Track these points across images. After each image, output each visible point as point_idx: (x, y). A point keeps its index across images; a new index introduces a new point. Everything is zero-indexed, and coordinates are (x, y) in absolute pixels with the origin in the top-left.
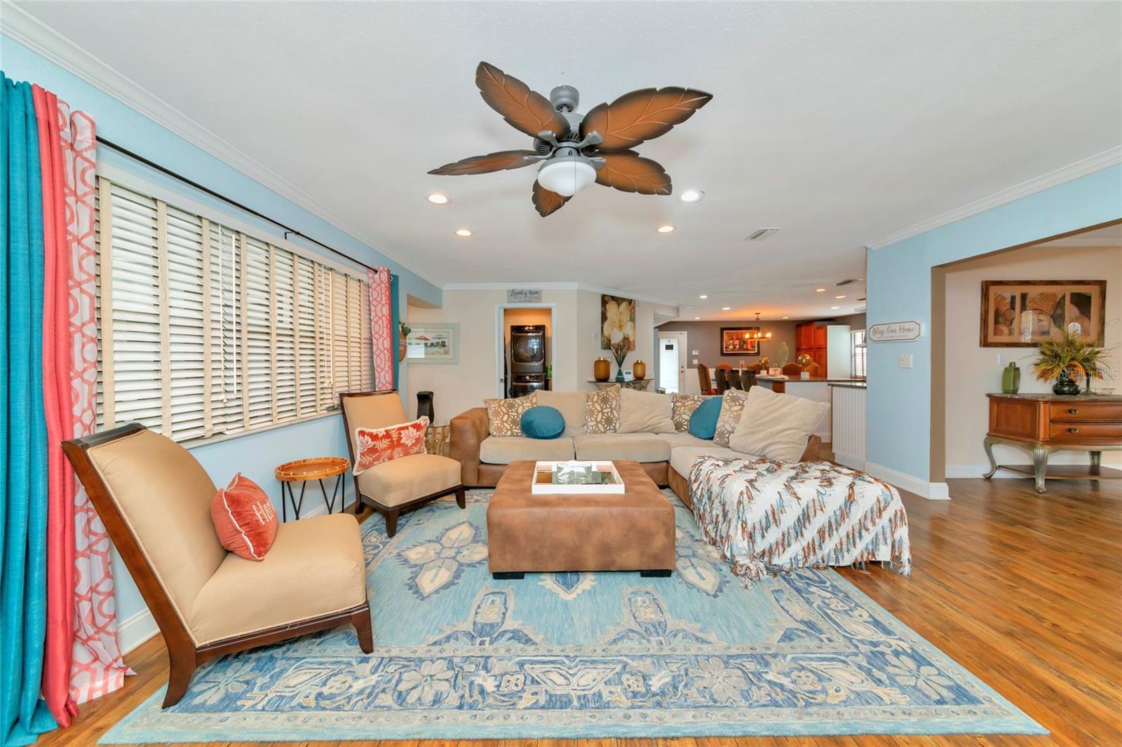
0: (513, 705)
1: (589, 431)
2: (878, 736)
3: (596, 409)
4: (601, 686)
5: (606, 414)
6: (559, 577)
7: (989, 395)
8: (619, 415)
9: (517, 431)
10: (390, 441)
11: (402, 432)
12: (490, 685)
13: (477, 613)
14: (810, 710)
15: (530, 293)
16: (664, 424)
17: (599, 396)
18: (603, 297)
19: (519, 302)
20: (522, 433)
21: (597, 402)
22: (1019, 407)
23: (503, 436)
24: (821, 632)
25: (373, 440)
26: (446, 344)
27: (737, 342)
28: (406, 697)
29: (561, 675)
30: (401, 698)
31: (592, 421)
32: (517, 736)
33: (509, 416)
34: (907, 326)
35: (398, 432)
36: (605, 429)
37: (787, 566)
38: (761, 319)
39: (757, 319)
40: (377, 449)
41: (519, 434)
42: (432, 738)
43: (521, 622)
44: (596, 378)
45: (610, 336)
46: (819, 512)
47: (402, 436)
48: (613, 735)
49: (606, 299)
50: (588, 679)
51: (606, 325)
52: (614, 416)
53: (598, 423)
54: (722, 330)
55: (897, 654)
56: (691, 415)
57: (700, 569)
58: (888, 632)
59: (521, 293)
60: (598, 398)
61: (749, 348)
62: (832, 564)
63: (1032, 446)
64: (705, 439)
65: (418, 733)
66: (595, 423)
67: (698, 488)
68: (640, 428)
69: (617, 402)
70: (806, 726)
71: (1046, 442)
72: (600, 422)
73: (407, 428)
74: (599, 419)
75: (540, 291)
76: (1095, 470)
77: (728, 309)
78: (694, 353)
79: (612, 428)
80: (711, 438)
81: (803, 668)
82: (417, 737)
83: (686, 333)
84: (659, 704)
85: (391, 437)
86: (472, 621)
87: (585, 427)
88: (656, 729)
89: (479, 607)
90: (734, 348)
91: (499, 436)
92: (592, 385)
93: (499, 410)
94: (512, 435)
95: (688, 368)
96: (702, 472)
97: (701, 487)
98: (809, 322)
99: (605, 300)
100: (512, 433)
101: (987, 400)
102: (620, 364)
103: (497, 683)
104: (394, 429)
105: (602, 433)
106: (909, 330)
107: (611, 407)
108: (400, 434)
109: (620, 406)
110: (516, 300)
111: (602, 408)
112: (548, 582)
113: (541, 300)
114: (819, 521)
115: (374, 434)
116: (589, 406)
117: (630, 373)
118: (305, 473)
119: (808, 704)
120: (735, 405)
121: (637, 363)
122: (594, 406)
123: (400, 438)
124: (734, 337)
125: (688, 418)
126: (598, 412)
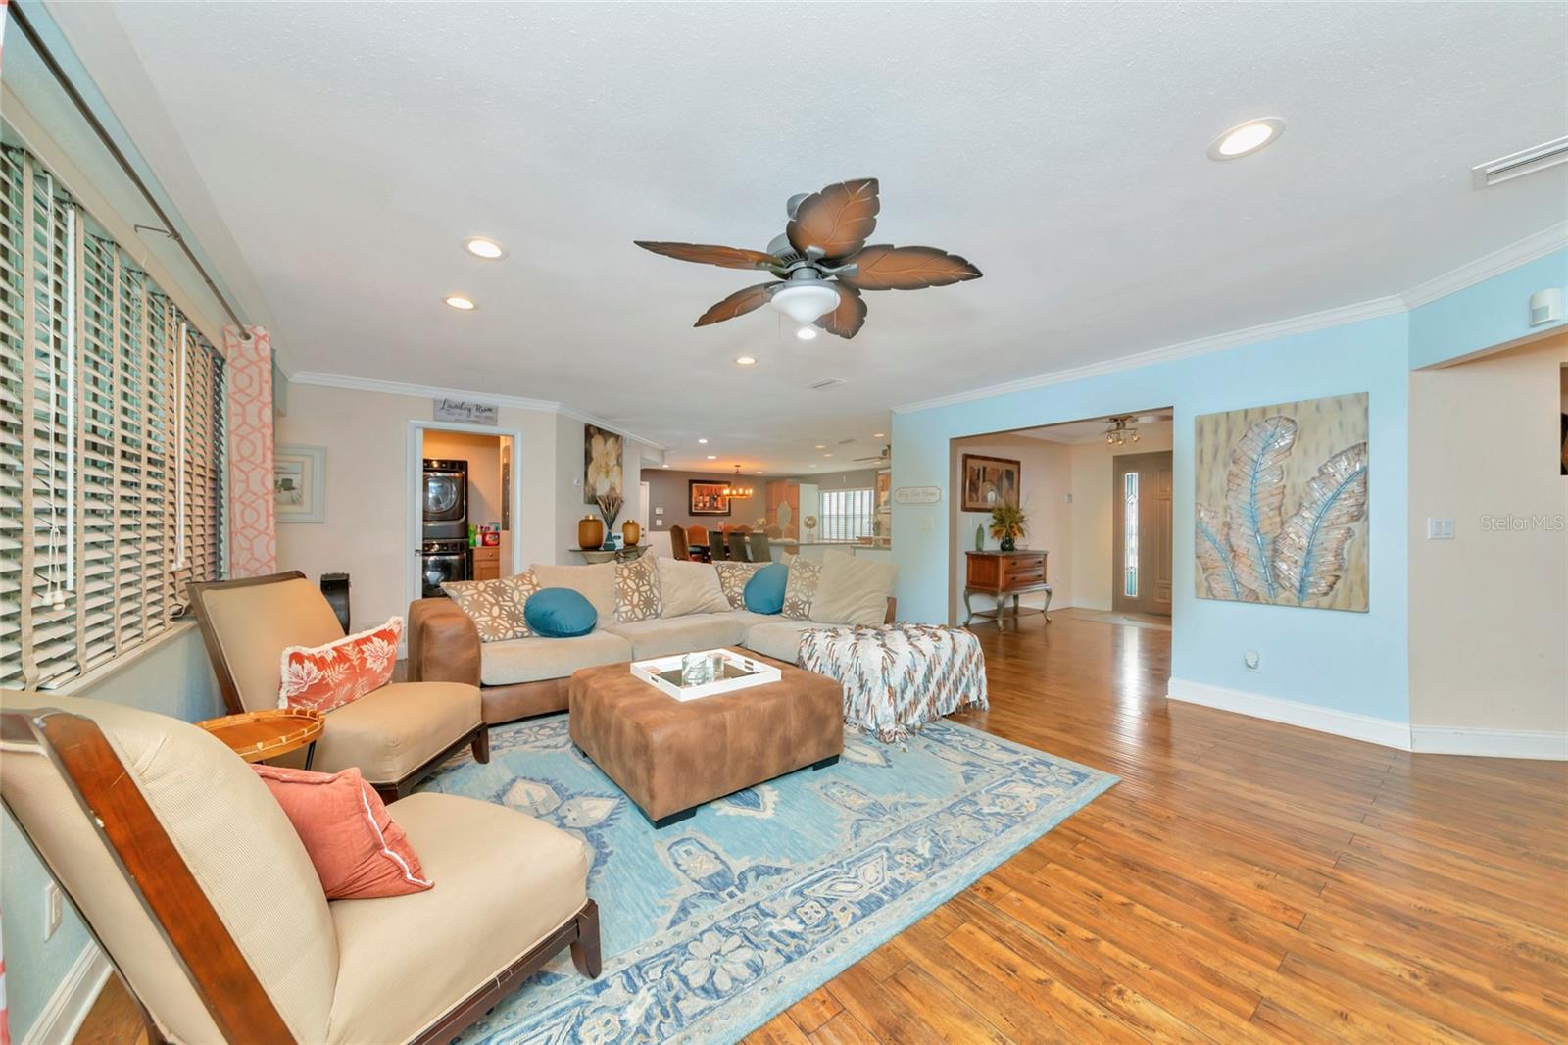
0: (836, 928)
1: (622, 619)
2: (1069, 818)
3: (629, 587)
4: (889, 874)
5: (644, 594)
6: (734, 800)
7: (967, 553)
8: (660, 593)
9: (522, 629)
10: (348, 668)
11: (363, 647)
12: (794, 926)
13: (684, 871)
14: (1028, 819)
15: (477, 409)
16: (718, 601)
17: (630, 569)
18: (588, 428)
19: (457, 421)
20: (530, 630)
21: (629, 578)
22: (987, 562)
23: (500, 640)
24: (984, 767)
25: (320, 669)
26: (294, 485)
27: (707, 499)
28: (716, 988)
29: (845, 882)
30: (709, 990)
31: (625, 605)
32: (872, 949)
33: (501, 608)
34: (930, 490)
35: (357, 649)
36: (644, 614)
37: (919, 724)
38: (741, 473)
39: (737, 472)
40: (328, 684)
41: (526, 634)
42: (797, 1000)
43: (748, 857)
44: (581, 545)
45: (595, 484)
46: (937, 665)
47: (365, 655)
48: (938, 904)
49: (592, 431)
50: (871, 876)
51: (591, 468)
52: (654, 596)
53: (634, 606)
54: (691, 482)
55: (1032, 764)
56: (743, 587)
57: (855, 748)
58: (1016, 752)
59: (460, 406)
60: (630, 573)
61: (720, 506)
62: (944, 713)
63: (994, 594)
64: (769, 614)
65: (779, 1004)
66: (630, 607)
67: (815, 666)
68: (691, 608)
69: (655, 576)
70: (1036, 831)
71: (1003, 590)
72: (638, 605)
73: (368, 640)
74: (635, 601)
75: (497, 409)
76: (1016, 610)
77: (713, 457)
78: (657, 512)
79: (652, 611)
80: (780, 611)
81: (998, 796)
82: (779, 1010)
83: (647, 484)
84: (943, 865)
85: (349, 660)
86: (690, 881)
87: (616, 614)
88: (962, 882)
89: (678, 865)
90: (704, 505)
91: (493, 641)
92: (579, 554)
93: (482, 599)
94: (515, 637)
95: (650, 530)
96: (817, 647)
97: (819, 663)
98: (780, 479)
99: (590, 432)
100: (515, 633)
101: (966, 557)
102: (610, 526)
103: (798, 920)
104: (348, 645)
105: (640, 620)
106: (931, 494)
107: (649, 585)
108: (361, 651)
109: (659, 582)
110: (449, 417)
111: (637, 585)
112: (726, 808)
113: (496, 421)
114: (937, 674)
115: (318, 656)
116: (619, 584)
117: (620, 537)
118: (260, 745)
119: (1023, 818)
120: (806, 571)
121: (628, 523)
122: (626, 583)
123: (363, 660)
124: (705, 492)
125: (741, 592)
126: (633, 591)
